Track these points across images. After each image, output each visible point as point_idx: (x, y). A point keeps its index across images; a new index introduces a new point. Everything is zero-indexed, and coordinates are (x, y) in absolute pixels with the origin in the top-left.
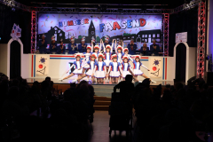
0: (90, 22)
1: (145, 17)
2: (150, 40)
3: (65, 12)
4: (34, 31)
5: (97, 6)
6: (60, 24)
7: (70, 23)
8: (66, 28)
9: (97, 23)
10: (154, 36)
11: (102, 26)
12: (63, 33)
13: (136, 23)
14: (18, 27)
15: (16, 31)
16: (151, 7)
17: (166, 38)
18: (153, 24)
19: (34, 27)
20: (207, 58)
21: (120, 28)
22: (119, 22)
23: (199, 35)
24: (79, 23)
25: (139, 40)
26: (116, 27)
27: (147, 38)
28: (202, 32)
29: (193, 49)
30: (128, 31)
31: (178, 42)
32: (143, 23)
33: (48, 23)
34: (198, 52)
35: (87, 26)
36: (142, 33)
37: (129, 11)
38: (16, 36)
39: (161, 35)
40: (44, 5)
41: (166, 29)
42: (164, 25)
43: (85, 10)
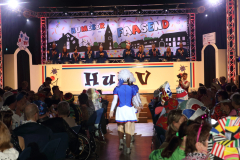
0: (106, 26)
1: (167, 18)
2: (174, 44)
3: (78, 17)
4: (44, 39)
5: (113, 8)
6: (73, 30)
7: (84, 29)
8: (79, 35)
9: (114, 27)
10: (179, 39)
11: (120, 31)
12: (77, 40)
13: (158, 26)
14: (25, 35)
15: (23, 39)
16: (174, 7)
17: (193, 41)
18: (178, 25)
19: (44, 34)
20: (238, 60)
21: (140, 32)
22: (139, 25)
23: (228, 35)
24: (94, 28)
25: (162, 45)
26: (136, 30)
27: (172, 42)
28: (231, 31)
29: (223, 50)
30: (150, 35)
31: (205, 45)
32: (165, 25)
33: (58, 30)
34: (228, 54)
35: (103, 31)
36: (165, 36)
37: (150, 12)
38: (23, 45)
39: (187, 38)
40: (54, 10)
41: (193, 31)
42: (190, 26)
43: (100, 14)
